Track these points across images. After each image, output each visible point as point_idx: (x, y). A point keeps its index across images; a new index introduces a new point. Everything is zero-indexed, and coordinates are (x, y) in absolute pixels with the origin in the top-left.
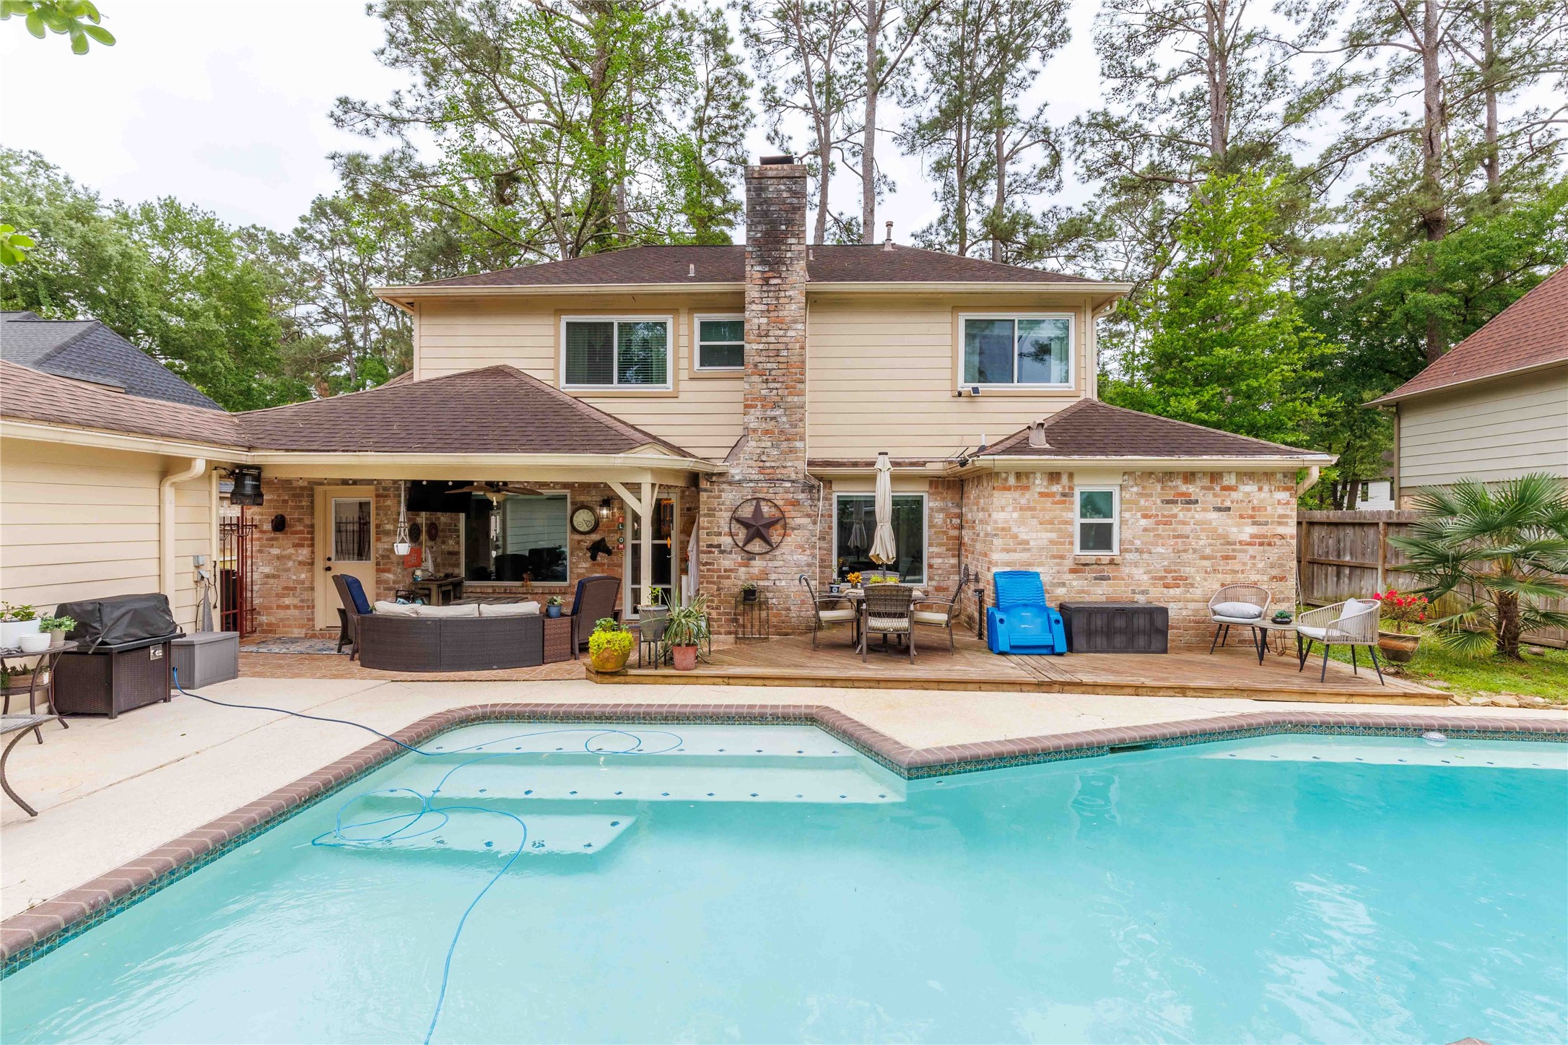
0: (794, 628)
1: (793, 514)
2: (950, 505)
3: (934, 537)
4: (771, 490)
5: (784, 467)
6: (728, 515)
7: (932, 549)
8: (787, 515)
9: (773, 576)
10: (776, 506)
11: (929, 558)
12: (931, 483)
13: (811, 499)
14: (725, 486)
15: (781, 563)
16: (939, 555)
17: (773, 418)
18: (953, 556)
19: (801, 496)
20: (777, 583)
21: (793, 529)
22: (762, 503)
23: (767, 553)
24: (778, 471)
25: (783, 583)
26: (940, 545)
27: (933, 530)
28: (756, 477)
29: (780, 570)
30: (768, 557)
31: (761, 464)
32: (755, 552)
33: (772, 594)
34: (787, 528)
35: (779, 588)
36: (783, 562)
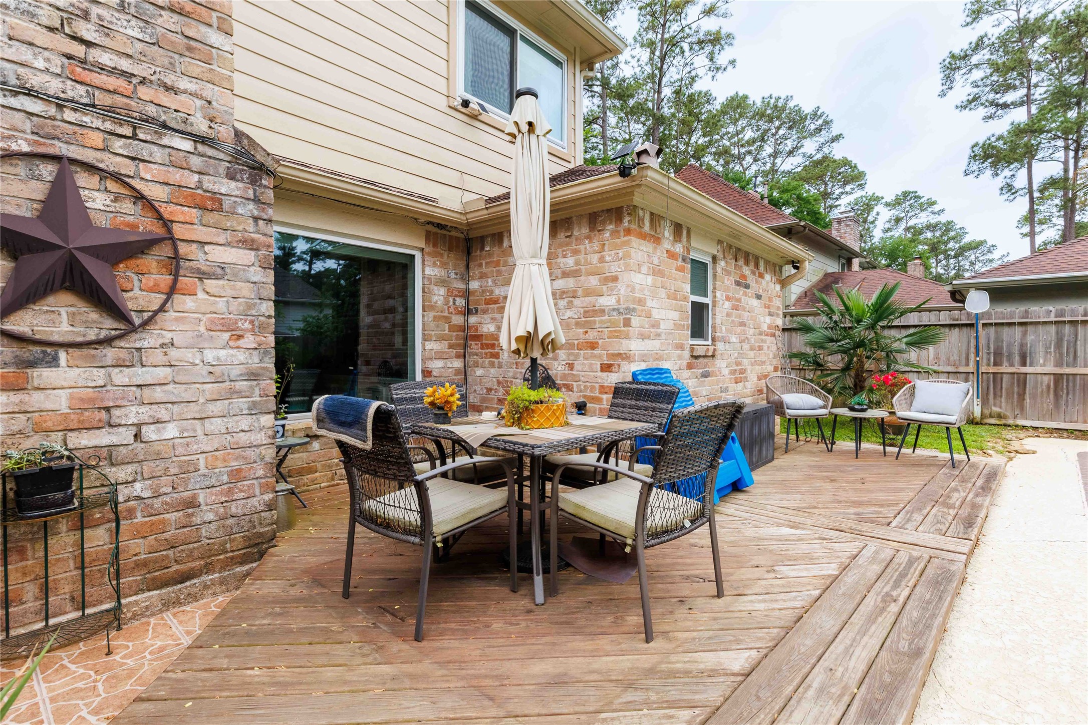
0: (209, 553)
1: (200, 233)
2: (453, 275)
3: (430, 325)
4: (118, 145)
5: (168, 88)
7: (429, 345)
8: (179, 231)
9: (132, 415)
10: (139, 197)
11: (424, 361)
12: (428, 236)
13: (256, 200)
15: (163, 373)
16: (440, 356)
18: (458, 357)
19: (226, 186)
20: (150, 433)
21: (202, 276)
24: (145, 92)
25: (171, 431)
26: (441, 338)
27: (431, 314)
28: (54, 86)
29: (158, 394)
30: (110, 354)
31: (78, 50)
32: (56, 338)
33: (130, 469)
34: (182, 272)
35: (156, 447)
36: (169, 370)
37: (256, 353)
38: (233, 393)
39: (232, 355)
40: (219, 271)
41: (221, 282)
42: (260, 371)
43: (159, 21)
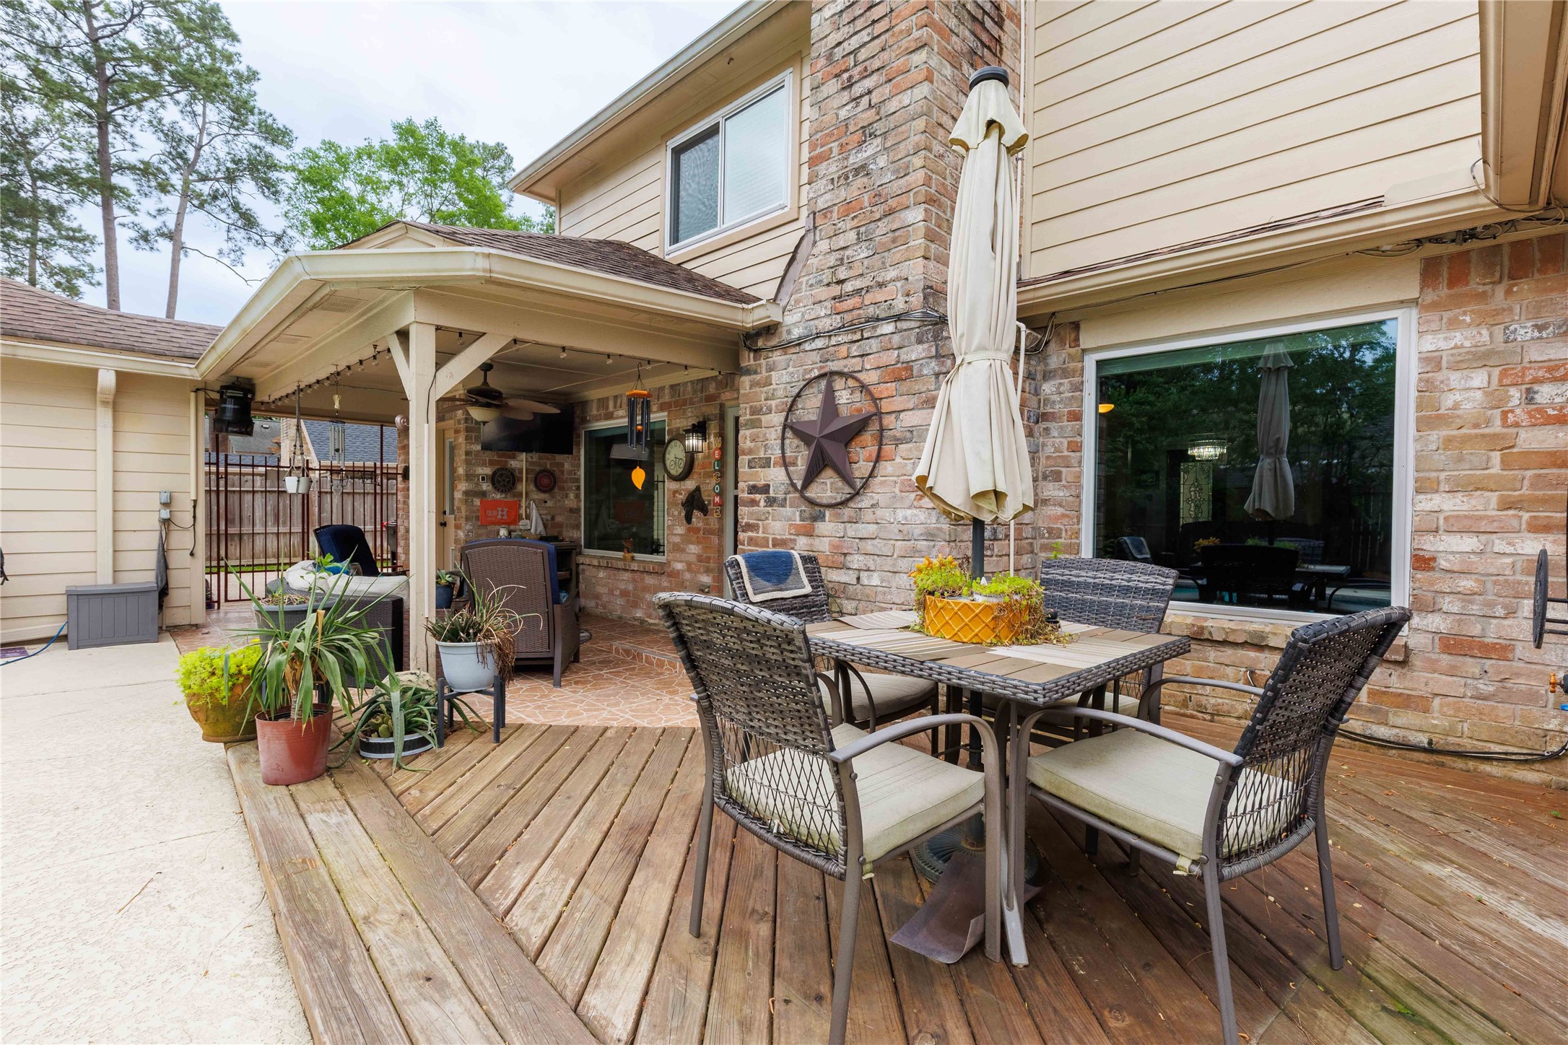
1: (897, 403)
2: (1525, 334)
3: (1441, 458)
4: (854, 350)
5: (881, 285)
6: (777, 419)
8: (886, 406)
9: (856, 561)
10: (863, 387)
11: (1417, 532)
12: (1430, 272)
13: (938, 356)
14: (777, 357)
15: (870, 529)
16: (1472, 526)
17: (862, 170)
19: (915, 352)
20: (864, 578)
21: (898, 441)
22: (839, 383)
23: (844, 503)
24: (868, 299)
25: (875, 580)
27: (1435, 436)
28: (828, 324)
29: (869, 546)
30: (847, 512)
31: (836, 290)
32: (825, 501)
33: (854, 604)
34: (885, 441)
35: (867, 591)
36: (875, 526)
37: (934, 512)
38: (915, 552)
39: (916, 515)
40: (908, 435)
41: (910, 445)
42: (935, 531)
43: (878, 232)
